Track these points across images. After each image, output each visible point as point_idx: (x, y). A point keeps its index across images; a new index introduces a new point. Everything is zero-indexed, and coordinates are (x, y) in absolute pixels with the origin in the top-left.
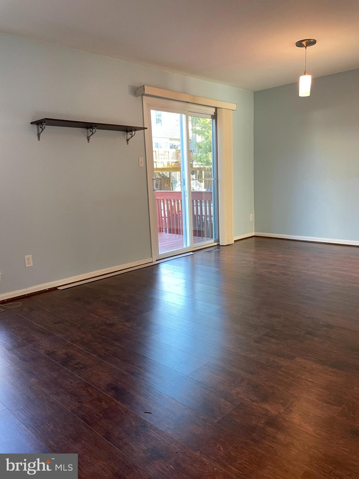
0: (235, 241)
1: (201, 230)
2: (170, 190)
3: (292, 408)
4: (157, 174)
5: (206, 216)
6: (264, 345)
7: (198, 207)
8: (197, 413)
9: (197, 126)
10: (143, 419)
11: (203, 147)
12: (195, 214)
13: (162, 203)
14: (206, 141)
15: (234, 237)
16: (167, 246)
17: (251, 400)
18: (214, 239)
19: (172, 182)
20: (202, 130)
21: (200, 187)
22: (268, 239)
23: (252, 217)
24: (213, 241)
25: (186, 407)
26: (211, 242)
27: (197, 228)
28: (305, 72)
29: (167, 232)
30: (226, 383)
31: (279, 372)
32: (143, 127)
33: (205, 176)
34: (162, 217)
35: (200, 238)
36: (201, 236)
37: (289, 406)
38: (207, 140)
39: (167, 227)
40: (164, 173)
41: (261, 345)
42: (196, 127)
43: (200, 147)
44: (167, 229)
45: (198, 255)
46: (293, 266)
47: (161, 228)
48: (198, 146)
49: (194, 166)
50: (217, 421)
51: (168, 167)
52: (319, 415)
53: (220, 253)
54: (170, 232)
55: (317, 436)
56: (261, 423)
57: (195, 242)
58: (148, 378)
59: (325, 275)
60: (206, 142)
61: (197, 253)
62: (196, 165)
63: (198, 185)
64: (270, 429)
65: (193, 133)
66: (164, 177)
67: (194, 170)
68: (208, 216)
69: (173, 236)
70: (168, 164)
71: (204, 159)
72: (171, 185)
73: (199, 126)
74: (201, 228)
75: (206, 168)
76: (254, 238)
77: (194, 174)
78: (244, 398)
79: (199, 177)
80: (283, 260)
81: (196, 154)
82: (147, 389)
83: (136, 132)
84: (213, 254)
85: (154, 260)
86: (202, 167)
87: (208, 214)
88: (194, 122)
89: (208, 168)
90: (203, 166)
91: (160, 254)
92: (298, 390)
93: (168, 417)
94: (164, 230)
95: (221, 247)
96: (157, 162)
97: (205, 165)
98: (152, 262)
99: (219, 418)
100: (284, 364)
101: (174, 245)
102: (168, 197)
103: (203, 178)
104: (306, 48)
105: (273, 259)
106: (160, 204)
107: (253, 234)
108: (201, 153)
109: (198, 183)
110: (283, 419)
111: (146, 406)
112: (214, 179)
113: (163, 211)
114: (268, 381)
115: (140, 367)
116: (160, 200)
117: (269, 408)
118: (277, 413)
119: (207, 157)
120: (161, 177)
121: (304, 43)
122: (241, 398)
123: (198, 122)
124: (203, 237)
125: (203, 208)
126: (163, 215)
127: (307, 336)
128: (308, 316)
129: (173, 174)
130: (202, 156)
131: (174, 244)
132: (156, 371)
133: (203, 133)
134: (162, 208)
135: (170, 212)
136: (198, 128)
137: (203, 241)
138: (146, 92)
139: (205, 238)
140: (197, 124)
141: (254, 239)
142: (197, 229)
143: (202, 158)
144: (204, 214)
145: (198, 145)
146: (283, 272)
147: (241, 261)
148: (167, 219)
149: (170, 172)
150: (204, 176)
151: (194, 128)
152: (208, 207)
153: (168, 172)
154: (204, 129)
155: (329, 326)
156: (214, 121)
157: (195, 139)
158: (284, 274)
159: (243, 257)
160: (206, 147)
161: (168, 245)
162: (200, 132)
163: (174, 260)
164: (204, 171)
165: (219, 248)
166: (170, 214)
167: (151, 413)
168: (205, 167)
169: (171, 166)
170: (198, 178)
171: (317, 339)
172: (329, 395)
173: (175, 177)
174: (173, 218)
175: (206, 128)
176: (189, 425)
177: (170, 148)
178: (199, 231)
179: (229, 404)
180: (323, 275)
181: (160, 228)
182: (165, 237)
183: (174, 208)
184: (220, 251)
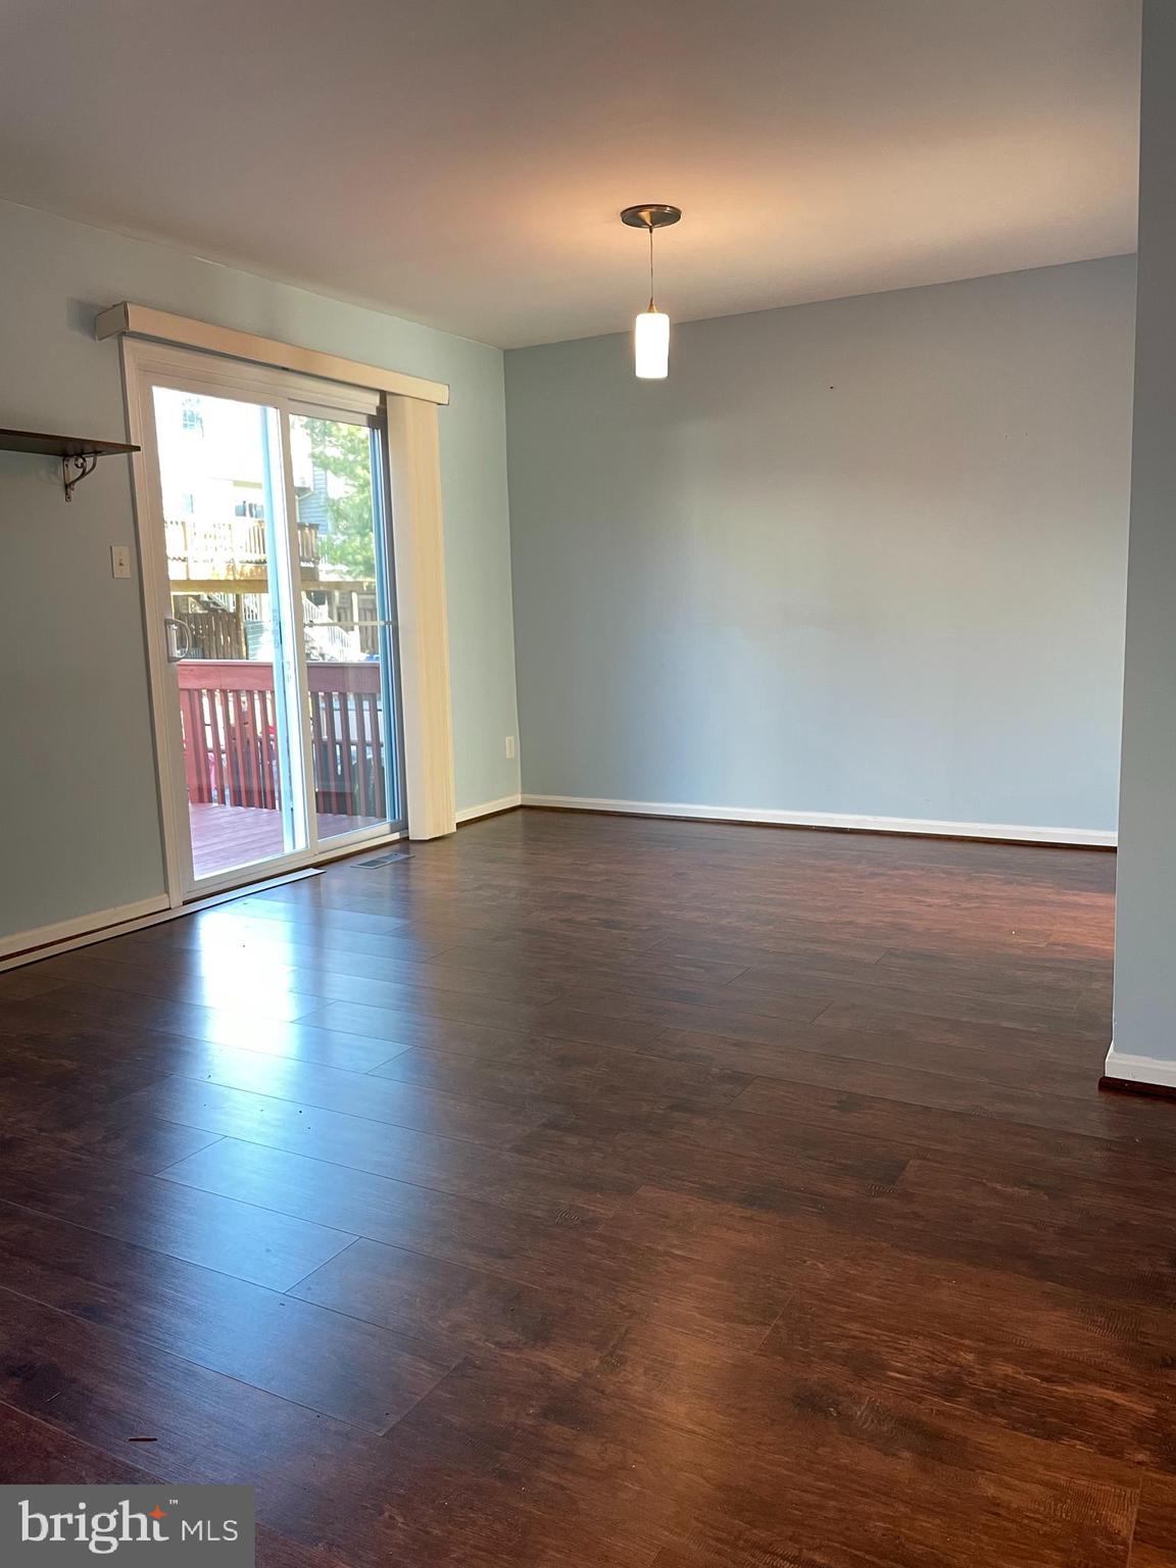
0: (459, 825)
1: (347, 790)
2: (240, 657)
3: (625, 1350)
4: (190, 599)
5: (362, 744)
6: (543, 1159)
7: (335, 712)
8: (316, 1414)
9: (327, 443)
10: (123, 1464)
11: (351, 515)
12: (325, 737)
13: (206, 701)
14: (362, 496)
15: (457, 814)
16: (222, 850)
17: (497, 1344)
18: (388, 819)
19: (245, 629)
20: (346, 460)
21: (344, 648)
22: (560, 815)
23: (511, 745)
24: (385, 827)
25: (281, 1402)
26: (379, 832)
27: (333, 784)
28: (651, 305)
29: (228, 801)
30: (418, 1300)
31: (589, 1240)
32: (124, 443)
33: (363, 611)
34: (207, 751)
35: (344, 819)
36: (346, 813)
37: (615, 1347)
38: (363, 492)
39: (226, 784)
40: (216, 596)
41: (536, 1160)
42: (325, 447)
43: (339, 515)
44: (227, 792)
45: (334, 879)
46: (636, 898)
47: (205, 787)
48: (333, 510)
49: (323, 577)
50: (385, 1431)
51: (231, 578)
52: (705, 1360)
53: (412, 867)
54: (237, 802)
55: (698, 1429)
56: (528, 1414)
57: (323, 831)
58: (143, 1320)
59: (730, 920)
60: (361, 500)
61: (331, 870)
62: (327, 572)
63: (337, 640)
64: (556, 1431)
65: (316, 468)
66: (216, 610)
67: (322, 588)
68: (368, 745)
69: (247, 815)
70: (232, 568)
71: (354, 553)
72: (243, 640)
73: (335, 445)
74: (347, 784)
75: (361, 583)
76: (520, 813)
77: (323, 603)
78: (478, 1339)
79: (342, 611)
80: (606, 880)
81: (330, 535)
82: (139, 1359)
83: (99, 458)
84: (388, 869)
85: (176, 899)
86: (349, 579)
87: (368, 738)
88: (317, 431)
89: (371, 583)
90: (355, 578)
91: (197, 878)
92: (642, 1292)
93: (216, 1446)
94: (214, 793)
95: (413, 847)
96: (190, 561)
97: (359, 574)
98: (170, 909)
99: (393, 1420)
100: (602, 1211)
101: (254, 846)
102: (229, 682)
103: (356, 618)
104: (651, 231)
105: (576, 877)
106: (197, 701)
107: (517, 800)
108: (344, 534)
109: (337, 634)
110: (597, 1390)
111: (137, 1419)
112: (382, 623)
113: (208, 731)
114: (552, 1274)
115: (116, 1285)
116: (199, 691)
117: (554, 1362)
118: (580, 1375)
119: (364, 549)
120: (206, 612)
121: (645, 215)
122: (466, 1341)
123: (331, 432)
124: (352, 815)
125: (352, 715)
126: (210, 744)
127: (675, 1114)
128: (678, 1051)
129: (249, 600)
130: (347, 545)
131: (253, 842)
132: (175, 1291)
133: (348, 470)
134: (207, 720)
135: (235, 734)
136: (333, 452)
137: (353, 827)
138: (133, 327)
139: (359, 817)
140: (327, 438)
141: (519, 816)
142: (333, 790)
143: (350, 550)
144: (354, 736)
145: (335, 508)
146: (605, 916)
147: (480, 888)
148: (224, 756)
149: (237, 596)
150: (359, 609)
151: (321, 448)
152: (367, 715)
153: (231, 595)
154: (351, 457)
155: (739, 1079)
156: (378, 434)
157: (323, 486)
158: (609, 924)
159: (486, 878)
160: (361, 516)
161: (226, 845)
162: (340, 466)
163: (248, 900)
164: (358, 594)
165: (406, 851)
166: (235, 739)
167: (155, 1440)
168: (360, 579)
169: (241, 574)
170: (339, 620)
171: (701, 1122)
172: (734, 1293)
173: (255, 611)
174: (246, 754)
175: (360, 454)
176: (289, 1460)
177: (237, 514)
178: (341, 796)
179: (424, 1366)
180: (724, 922)
181: (200, 790)
182: (219, 818)
183: (249, 720)
184: (412, 861)
